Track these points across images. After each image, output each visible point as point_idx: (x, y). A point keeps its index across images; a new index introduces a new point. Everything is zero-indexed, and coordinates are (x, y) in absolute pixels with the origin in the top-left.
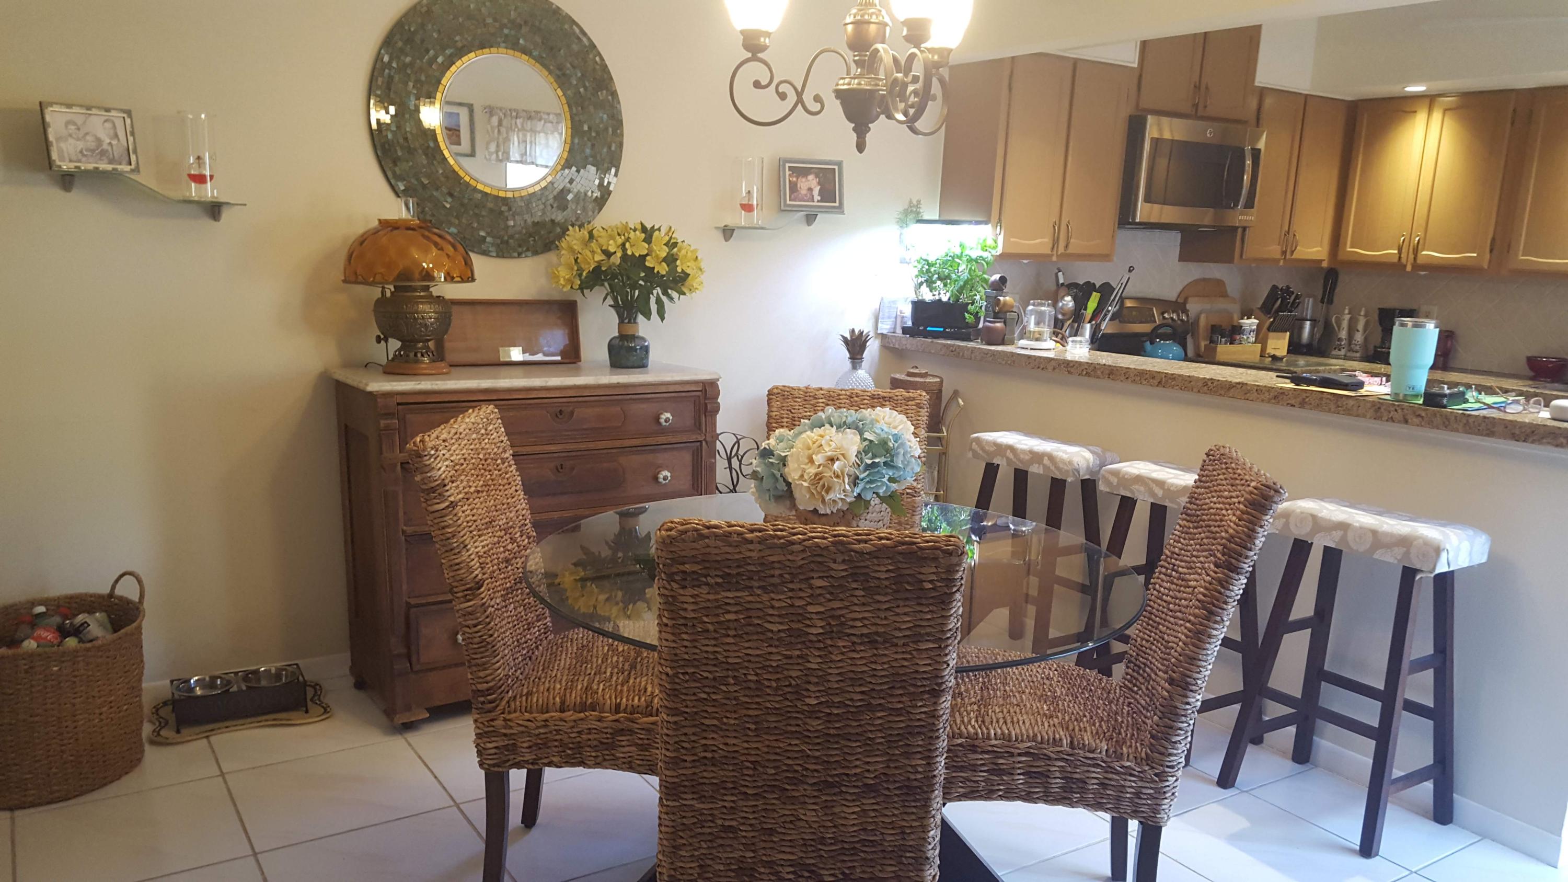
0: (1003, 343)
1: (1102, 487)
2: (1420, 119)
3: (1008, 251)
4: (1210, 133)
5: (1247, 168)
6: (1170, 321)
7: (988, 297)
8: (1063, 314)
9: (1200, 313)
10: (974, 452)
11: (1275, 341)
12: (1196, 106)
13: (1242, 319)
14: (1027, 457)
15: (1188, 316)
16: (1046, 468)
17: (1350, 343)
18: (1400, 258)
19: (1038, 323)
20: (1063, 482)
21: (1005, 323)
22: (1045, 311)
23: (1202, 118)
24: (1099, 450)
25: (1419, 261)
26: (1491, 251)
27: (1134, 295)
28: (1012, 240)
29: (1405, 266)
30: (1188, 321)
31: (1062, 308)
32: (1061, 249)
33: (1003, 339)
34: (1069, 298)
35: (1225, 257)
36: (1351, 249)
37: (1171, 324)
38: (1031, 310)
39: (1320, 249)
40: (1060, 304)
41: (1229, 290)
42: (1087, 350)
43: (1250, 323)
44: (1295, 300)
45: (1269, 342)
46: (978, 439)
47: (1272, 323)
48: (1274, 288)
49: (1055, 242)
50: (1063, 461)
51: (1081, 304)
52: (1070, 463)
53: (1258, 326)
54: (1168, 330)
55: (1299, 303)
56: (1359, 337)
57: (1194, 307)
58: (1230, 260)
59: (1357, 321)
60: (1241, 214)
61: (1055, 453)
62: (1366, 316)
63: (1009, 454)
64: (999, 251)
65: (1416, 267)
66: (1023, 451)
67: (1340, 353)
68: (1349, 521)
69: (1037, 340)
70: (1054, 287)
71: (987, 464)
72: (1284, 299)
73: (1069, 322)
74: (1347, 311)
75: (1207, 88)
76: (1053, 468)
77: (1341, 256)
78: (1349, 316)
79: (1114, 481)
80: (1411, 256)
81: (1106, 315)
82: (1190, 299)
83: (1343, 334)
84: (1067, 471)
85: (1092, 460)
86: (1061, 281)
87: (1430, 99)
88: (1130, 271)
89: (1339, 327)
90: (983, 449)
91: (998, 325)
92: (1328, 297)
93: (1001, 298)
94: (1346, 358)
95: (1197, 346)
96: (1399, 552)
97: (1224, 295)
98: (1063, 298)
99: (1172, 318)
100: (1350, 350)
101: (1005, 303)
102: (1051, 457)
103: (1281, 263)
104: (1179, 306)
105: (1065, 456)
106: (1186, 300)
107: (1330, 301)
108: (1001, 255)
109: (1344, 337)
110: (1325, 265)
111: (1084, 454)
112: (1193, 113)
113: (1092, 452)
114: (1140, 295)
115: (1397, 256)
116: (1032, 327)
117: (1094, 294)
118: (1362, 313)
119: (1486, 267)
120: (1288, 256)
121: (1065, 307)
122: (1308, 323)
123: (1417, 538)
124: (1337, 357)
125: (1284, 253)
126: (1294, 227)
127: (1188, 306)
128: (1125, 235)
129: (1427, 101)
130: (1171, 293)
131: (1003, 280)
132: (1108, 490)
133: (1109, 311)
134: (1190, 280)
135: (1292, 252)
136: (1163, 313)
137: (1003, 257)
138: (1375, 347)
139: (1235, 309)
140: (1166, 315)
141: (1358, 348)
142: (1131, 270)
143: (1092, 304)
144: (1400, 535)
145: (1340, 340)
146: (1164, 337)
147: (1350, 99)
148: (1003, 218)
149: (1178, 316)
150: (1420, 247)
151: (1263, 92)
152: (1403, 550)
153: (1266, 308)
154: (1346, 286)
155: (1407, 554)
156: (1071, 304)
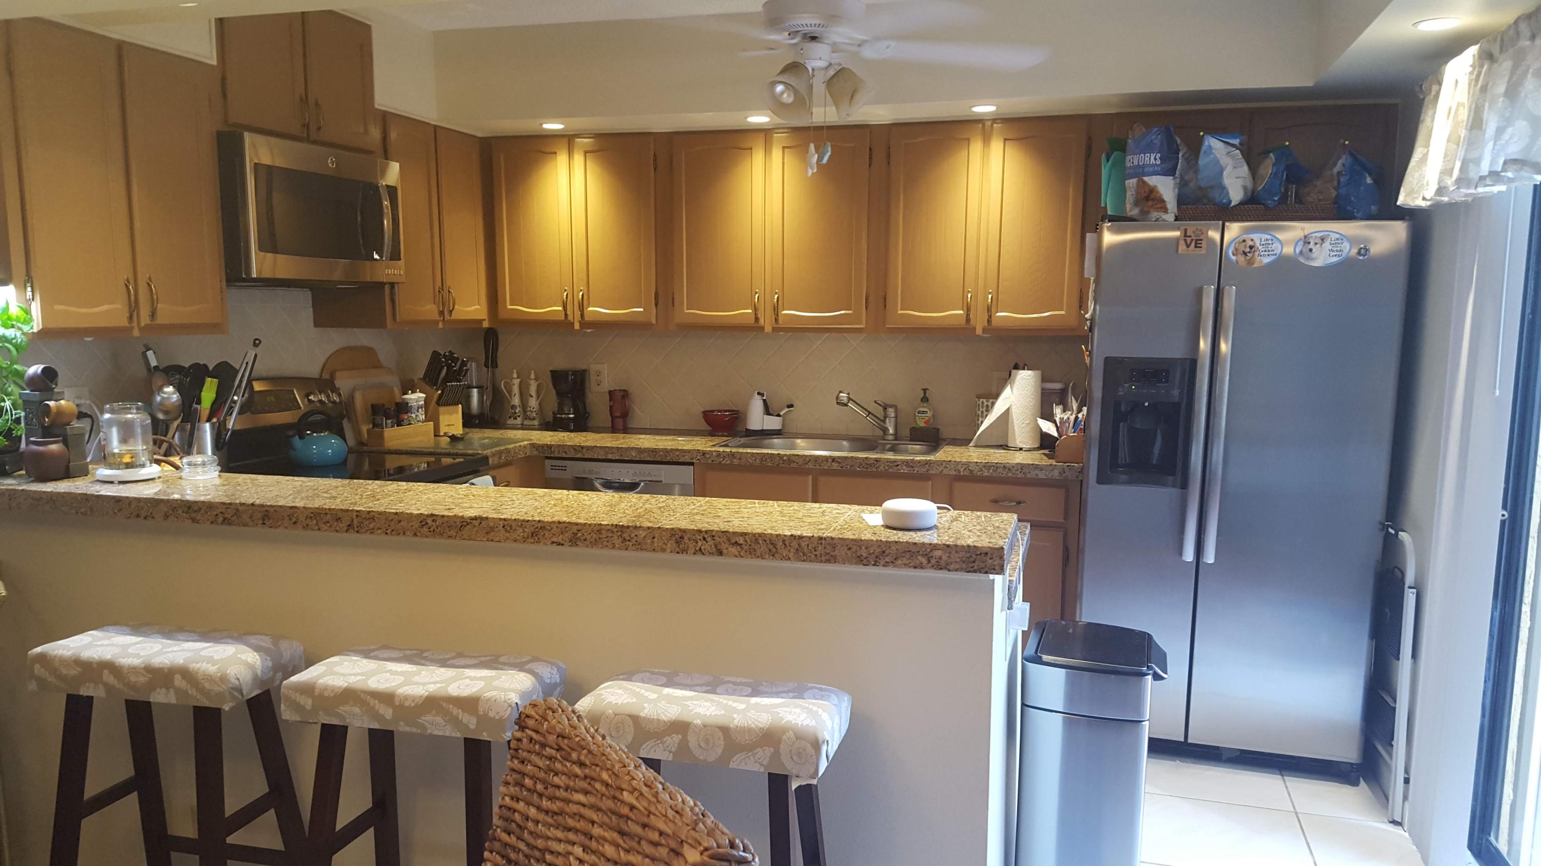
0: (67, 475)
1: (286, 713)
2: (562, 159)
3: (52, 325)
4: (332, 163)
5: (385, 211)
6: (318, 404)
7: (27, 404)
8: (166, 413)
9: (354, 390)
10: (40, 681)
11: (447, 417)
12: (306, 126)
13: (406, 393)
14: (142, 680)
15: (340, 395)
16: (179, 692)
17: (525, 411)
18: (566, 315)
19: (124, 440)
20: (215, 713)
21: (65, 442)
22: (133, 420)
23: (314, 142)
24: (266, 642)
25: (587, 318)
26: (656, 305)
27: (264, 374)
28: (58, 307)
29: (573, 324)
30: (341, 402)
31: (161, 403)
32: (145, 320)
33: (68, 467)
34: (170, 389)
35: (375, 320)
36: (512, 307)
37: (321, 408)
38: (109, 420)
39: (478, 307)
40: (158, 399)
41: (382, 357)
42: (217, 473)
43: (416, 398)
44: (461, 367)
45: (441, 417)
46: (43, 657)
47: (440, 396)
48: (435, 354)
49: (133, 308)
50: (210, 678)
51: (190, 396)
52: (223, 679)
53: (426, 400)
54: (318, 417)
55: (467, 370)
56: (533, 403)
57: (344, 383)
58: (382, 325)
59: (529, 385)
60: (388, 268)
61: (194, 666)
62: (536, 379)
63: (107, 677)
64: (37, 325)
65: (584, 324)
66: (134, 670)
67: (515, 422)
68: (686, 717)
69: (129, 466)
70: (143, 373)
71: (70, 697)
72: (449, 367)
73: (176, 423)
74: (515, 375)
75: (317, 104)
76: (192, 692)
77: (502, 315)
78: (518, 380)
79: (308, 703)
80: (578, 313)
81: (231, 408)
82: (337, 373)
83: (516, 401)
84: (220, 695)
85: (259, 663)
86: (153, 363)
87: (568, 139)
88: (255, 345)
89: (510, 393)
90: (54, 671)
91: (54, 447)
92: (491, 361)
93: (52, 403)
94: (523, 427)
95: (357, 432)
96: (764, 754)
97: (378, 365)
98: (160, 389)
99: (321, 401)
100: (527, 418)
101: (60, 412)
102: (185, 673)
103: (441, 325)
104: (325, 383)
105: (212, 669)
106: (332, 375)
107: (495, 365)
108: (39, 332)
109: (517, 404)
110: (486, 325)
111: (243, 657)
112: (305, 135)
113: (257, 649)
114: (272, 374)
115: (563, 313)
116: (115, 446)
117: (209, 380)
118: (533, 376)
119: (654, 321)
120: (447, 317)
121: (167, 403)
122: (475, 391)
123: (784, 730)
124: (514, 428)
125: (442, 313)
126: (448, 282)
127: (338, 383)
128: (237, 295)
129: (566, 140)
130: (312, 369)
131: (49, 374)
132: (298, 719)
133: (235, 402)
134: (335, 349)
135: (451, 312)
136: (307, 395)
137: (44, 334)
138: (554, 413)
139: (393, 381)
140: (311, 397)
141: (534, 414)
142: (256, 343)
143: (208, 394)
144: (762, 729)
145: (513, 407)
146: (317, 427)
147: (479, 135)
148: (33, 274)
149: (328, 396)
150: (585, 302)
151: (385, 118)
152: (769, 751)
153: (431, 378)
154: (508, 348)
155: (776, 756)
156: (175, 397)
